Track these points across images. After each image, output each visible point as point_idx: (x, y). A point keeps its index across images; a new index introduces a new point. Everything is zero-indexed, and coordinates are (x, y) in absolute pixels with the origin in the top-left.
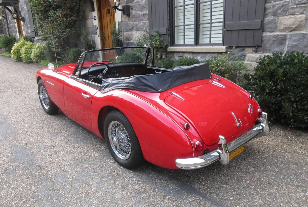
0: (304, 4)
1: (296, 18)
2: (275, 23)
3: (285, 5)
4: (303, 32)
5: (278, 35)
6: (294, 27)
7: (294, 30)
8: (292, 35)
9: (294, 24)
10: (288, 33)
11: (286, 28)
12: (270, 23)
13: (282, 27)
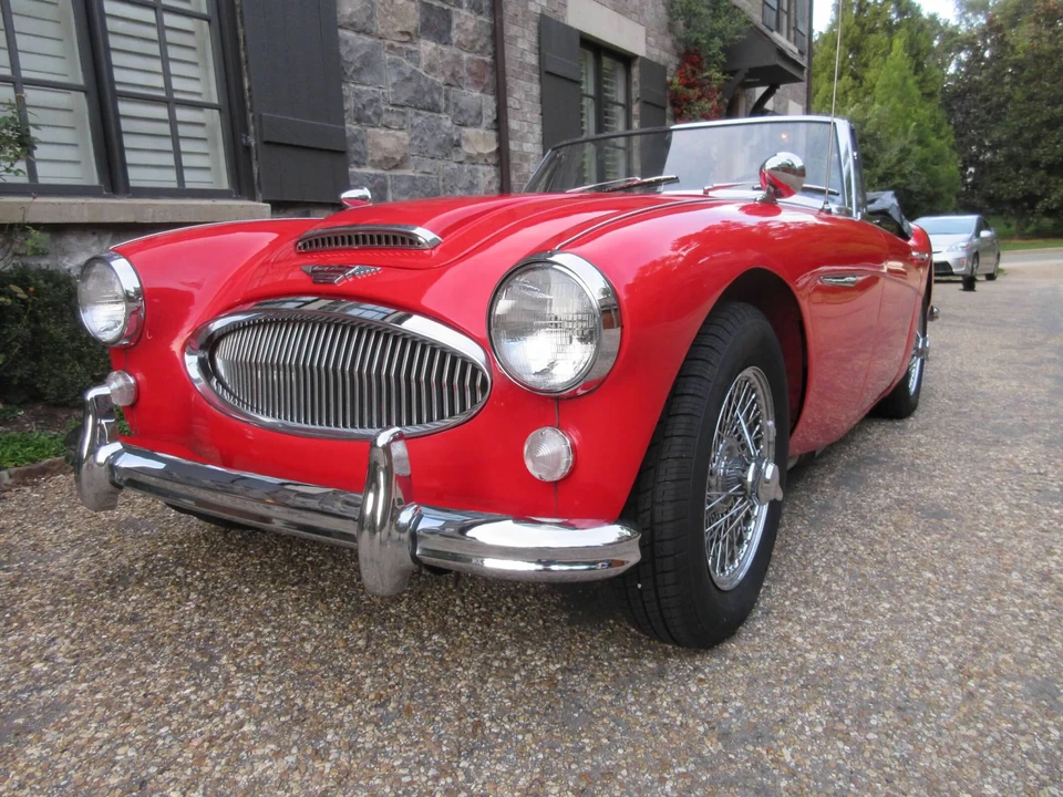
0: (402, 106)
1: (398, 138)
2: (363, 142)
3: (377, 100)
4: (409, 172)
5: (376, 176)
6: (398, 158)
7: (396, 167)
8: (396, 177)
9: (397, 152)
10: (388, 173)
11: (386, 158)
12: (355, 139)
13: (378, 156)
